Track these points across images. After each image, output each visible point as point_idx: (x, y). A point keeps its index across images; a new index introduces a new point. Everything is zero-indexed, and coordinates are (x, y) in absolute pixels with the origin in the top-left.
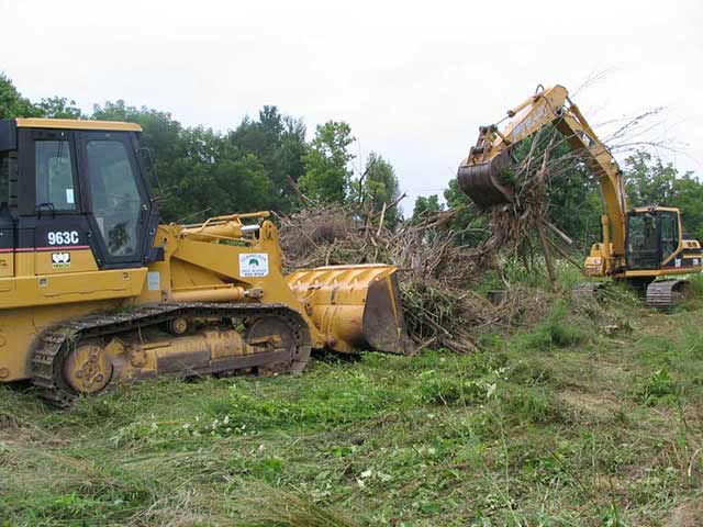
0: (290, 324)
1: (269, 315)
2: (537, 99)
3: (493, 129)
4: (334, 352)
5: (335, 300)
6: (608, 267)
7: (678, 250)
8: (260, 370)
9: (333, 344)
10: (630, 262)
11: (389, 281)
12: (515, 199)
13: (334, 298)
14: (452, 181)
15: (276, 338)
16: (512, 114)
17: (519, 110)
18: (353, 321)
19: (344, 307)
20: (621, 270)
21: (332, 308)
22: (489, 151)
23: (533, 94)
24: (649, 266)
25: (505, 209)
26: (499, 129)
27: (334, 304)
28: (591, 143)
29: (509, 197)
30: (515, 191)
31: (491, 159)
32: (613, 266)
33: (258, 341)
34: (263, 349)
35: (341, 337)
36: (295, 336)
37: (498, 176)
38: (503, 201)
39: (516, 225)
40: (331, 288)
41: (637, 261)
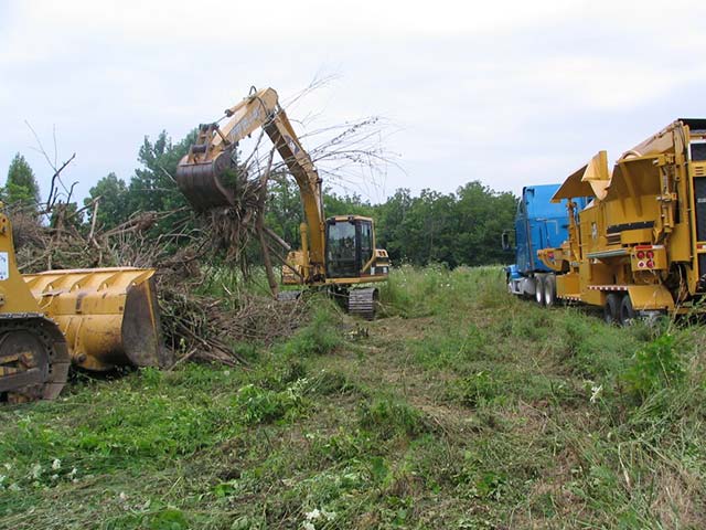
0: (42, 337)
1: (18, 327)
2: (252, 100)
3: (215, 127)
4: (83, 370)
5: (82, 309)
6: (306, 275)
7: (372, 259)
8: (10, 396)
9: (81, 361)
10: (330, 271)
11: (147, 286)
12: (237, 202)
13: (79, 306)
14: (93, 189)
15: (29, 356)
16: (229, 113)
17: (236, 110)
18: (108, 333)
19: (93, 316)
20: (319, 278)
21: (78, 319)
22: (212, 149)
23: (246, 95)
24: (348, 274)
25: (226, 212)
26: (220, 128)
27: (79, 313)
28: (297, 150)
29: (230, 199)
30: (236, 193)
31: (215, 158)
32: (311, 274)
33: (9, 359)
34: (15, 370)
35: (90, 352)
36: (48, 352)
37: (220, 177)
38: (225, 204)
39: (236, 230)
40: (74, 295)
41: (335, 269)
